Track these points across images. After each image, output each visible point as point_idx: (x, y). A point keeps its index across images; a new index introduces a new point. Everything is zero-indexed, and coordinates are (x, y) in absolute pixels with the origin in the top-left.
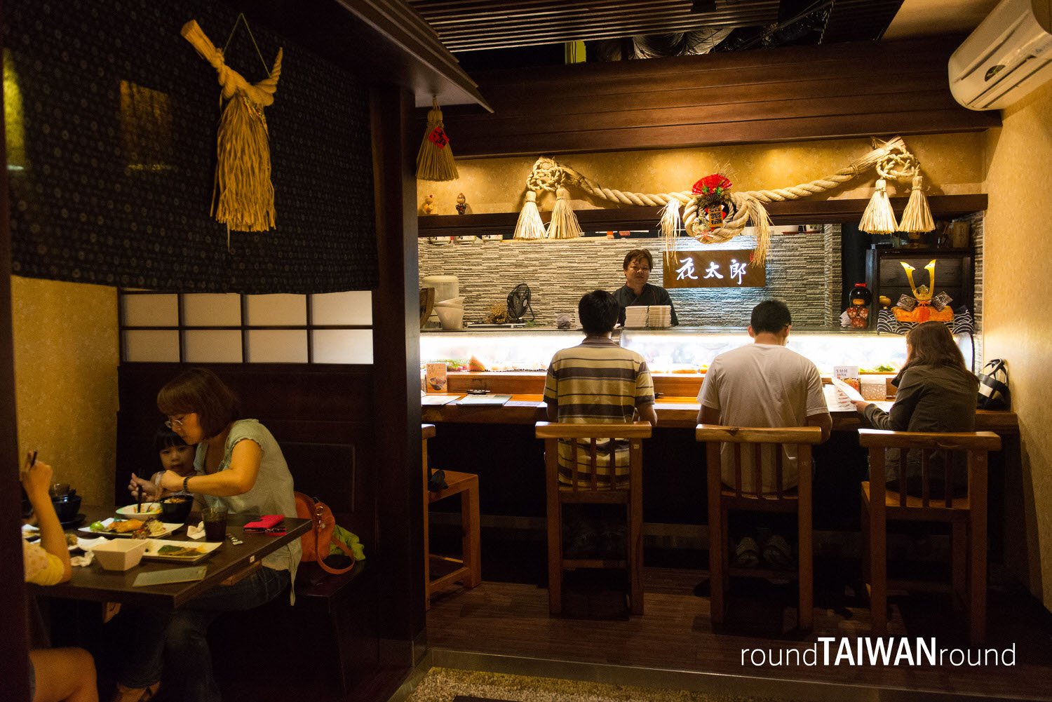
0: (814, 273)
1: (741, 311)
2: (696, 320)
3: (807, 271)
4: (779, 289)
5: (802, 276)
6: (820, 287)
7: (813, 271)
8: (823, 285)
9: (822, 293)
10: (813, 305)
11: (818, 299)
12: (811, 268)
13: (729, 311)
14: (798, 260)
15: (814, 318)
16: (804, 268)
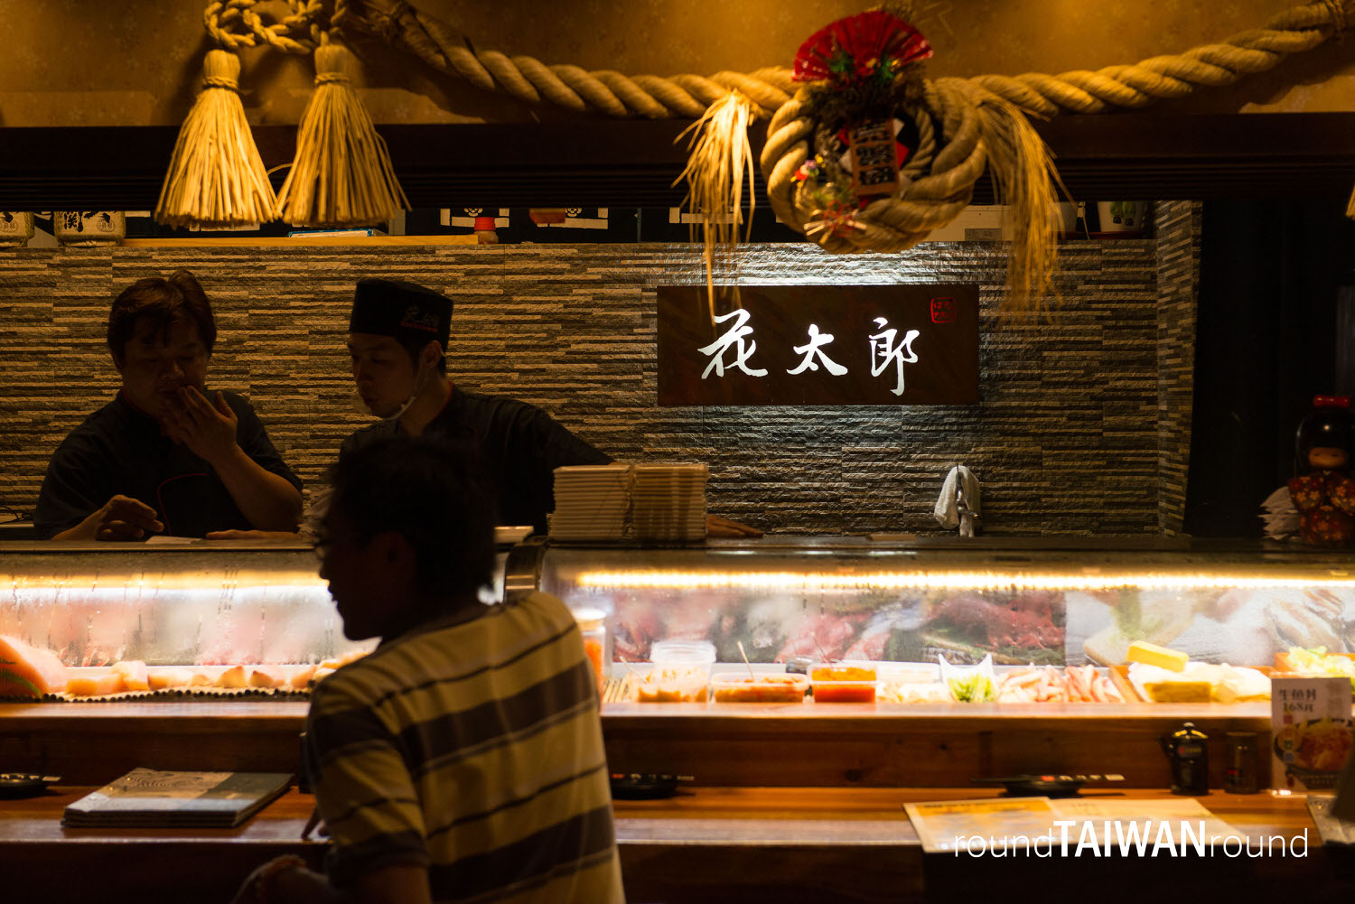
0: (1124, 364)
1: (901, 482)
2: (762, 510)
3: (1106, 356)
4: (1020, 411)
5: (1089, 371)
6: (1144, 407)
7: (1123, 355)
8: (1152, 401)
9: (1150, 426)
10: (1122, 463)
11: (1138, 444)
12: (1117, 348)
13: (863, 481)
14: (1076, 321)
15: (1126, 505)
16: (1096, 346)
